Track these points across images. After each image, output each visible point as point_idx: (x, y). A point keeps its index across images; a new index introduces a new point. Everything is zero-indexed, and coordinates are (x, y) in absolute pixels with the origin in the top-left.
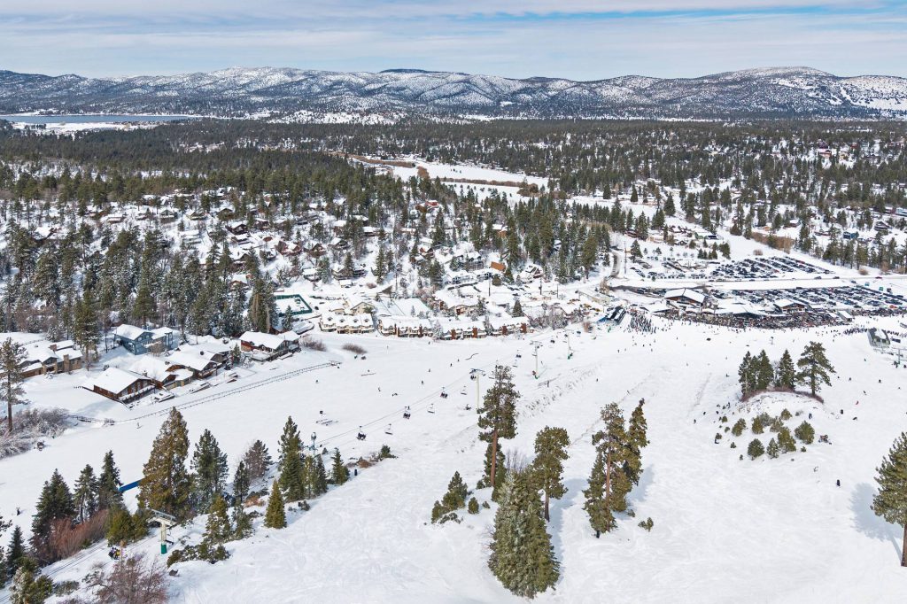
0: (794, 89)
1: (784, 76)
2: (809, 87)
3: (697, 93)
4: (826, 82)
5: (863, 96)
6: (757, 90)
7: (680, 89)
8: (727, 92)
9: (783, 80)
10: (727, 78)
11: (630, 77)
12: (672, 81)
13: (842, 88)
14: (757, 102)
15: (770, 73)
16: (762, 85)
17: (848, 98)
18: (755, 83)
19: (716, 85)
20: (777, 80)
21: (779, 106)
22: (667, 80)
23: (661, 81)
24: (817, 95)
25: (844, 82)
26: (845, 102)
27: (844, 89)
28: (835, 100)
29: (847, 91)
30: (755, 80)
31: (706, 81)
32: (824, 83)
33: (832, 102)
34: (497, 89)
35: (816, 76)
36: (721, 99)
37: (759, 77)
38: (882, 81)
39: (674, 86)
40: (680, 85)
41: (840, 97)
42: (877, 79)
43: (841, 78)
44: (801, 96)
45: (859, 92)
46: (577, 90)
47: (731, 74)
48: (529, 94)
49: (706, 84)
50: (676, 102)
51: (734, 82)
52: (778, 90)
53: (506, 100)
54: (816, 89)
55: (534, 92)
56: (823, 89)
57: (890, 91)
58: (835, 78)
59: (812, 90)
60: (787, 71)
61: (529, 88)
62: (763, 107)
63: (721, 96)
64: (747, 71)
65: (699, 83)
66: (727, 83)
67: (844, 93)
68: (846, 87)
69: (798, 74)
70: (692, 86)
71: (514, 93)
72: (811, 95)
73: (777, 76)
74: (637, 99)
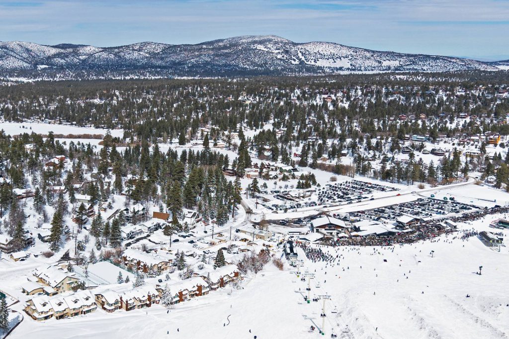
0: (268, 52)
1: (261, 43)
2: (277, 51)
3: (199, 56)
4: (288, 46)
5: (312, 58)
6: (242, 54)
7: (186, 53)
8: (221, 55)
9: (260, 46)
10: (221, 44)
11: (146, 44)
12: (179, 46)
13: (299, 51)
14: (243, 63)
15: (250, 40)
16: (245, 50)
17: (303, 59)
18: (240, 48)
19: (212, 49)
20: (256, 45)
21: (258, 66)
22: (175, 46)
23: (170, 47)
24: (283, 57)
25: (300, 47)
26: (301, 62)
27: (300, 52)
28: (295, 60)
29: (302, 54)
30: (240, 45)
31: (204, 46)
32: (287, 48)
33: (293, 62)
34: (33, 54)
35: (282, 42)
36: (217, 60)
37: (243, 43)
38: (324, 46)
39: (181, 51)
40: (185, 50)
41: (298, 58)
42: (321, 45)
43: (298, 44)
44: (273, 58)
45: (309, 54)
46: (104, 55)
47: (221, 41)
48: (62, 58)
49: (205, 49)
50: (184, 64)
51: (225, 47)
52: (257, 53)
53: (42, 64)
54: (282, 52)
55: (67, 57)
56: (287, 52)
57: (329, 54)
58: (295, 44)
59: (279, 53)
60: (262, 39)
61: (62, 53)
62: (248, 67)
63: (216, 58)
64: (233, 38)
65: (199, 47)
66: (220, 48)
67: (300, 55)
68: (302, 50)
69: (270, 41)
70: (195, 50)
71: (49, 58)
72: (279, 56)
73: (255, 42)
74: (154, 61)
